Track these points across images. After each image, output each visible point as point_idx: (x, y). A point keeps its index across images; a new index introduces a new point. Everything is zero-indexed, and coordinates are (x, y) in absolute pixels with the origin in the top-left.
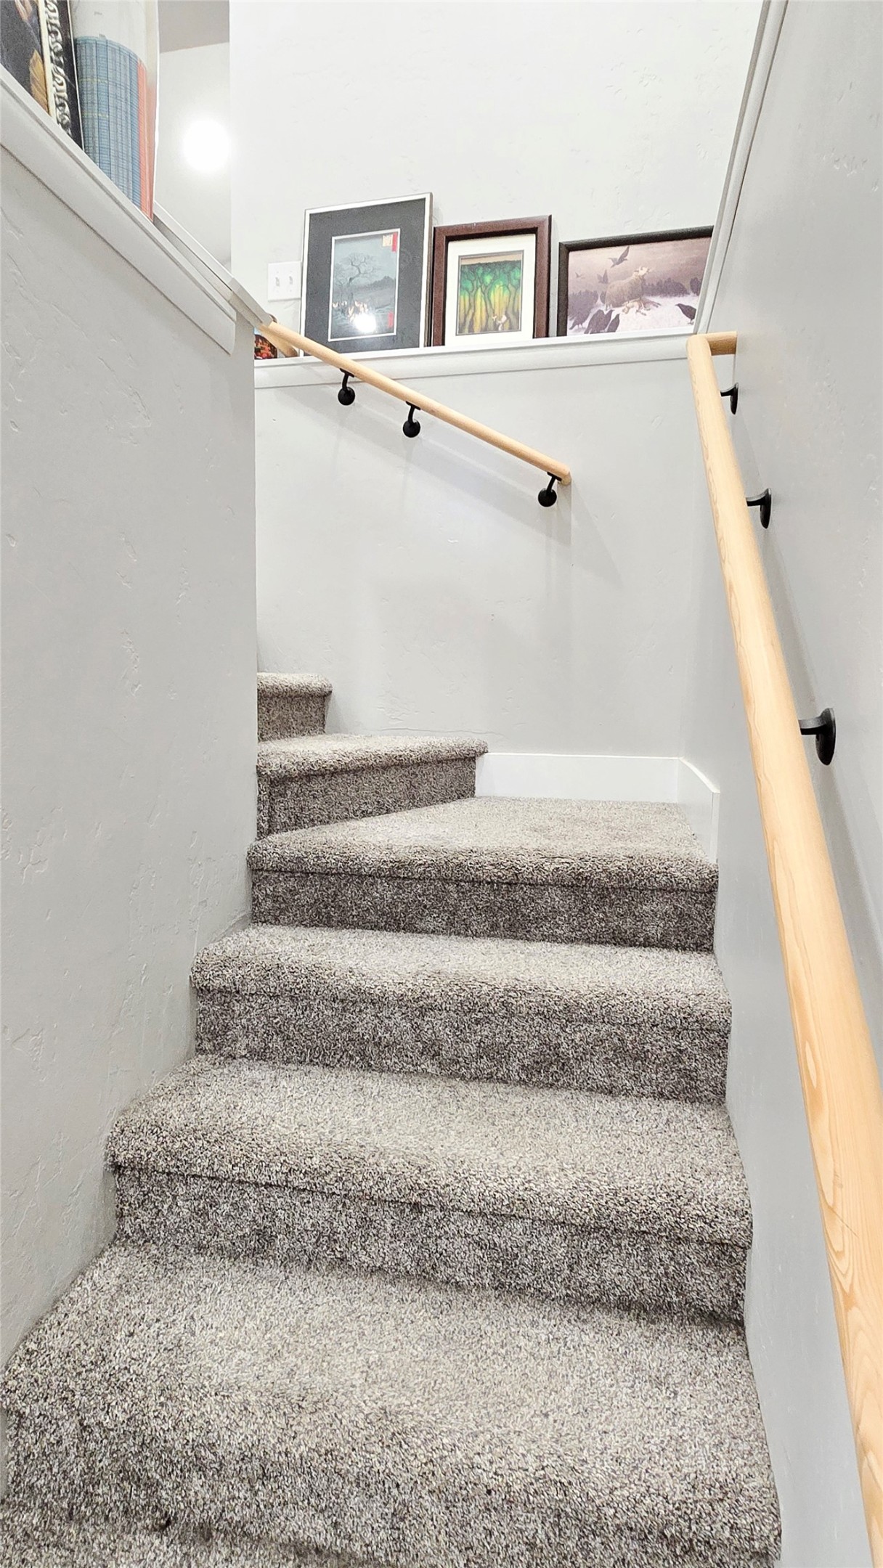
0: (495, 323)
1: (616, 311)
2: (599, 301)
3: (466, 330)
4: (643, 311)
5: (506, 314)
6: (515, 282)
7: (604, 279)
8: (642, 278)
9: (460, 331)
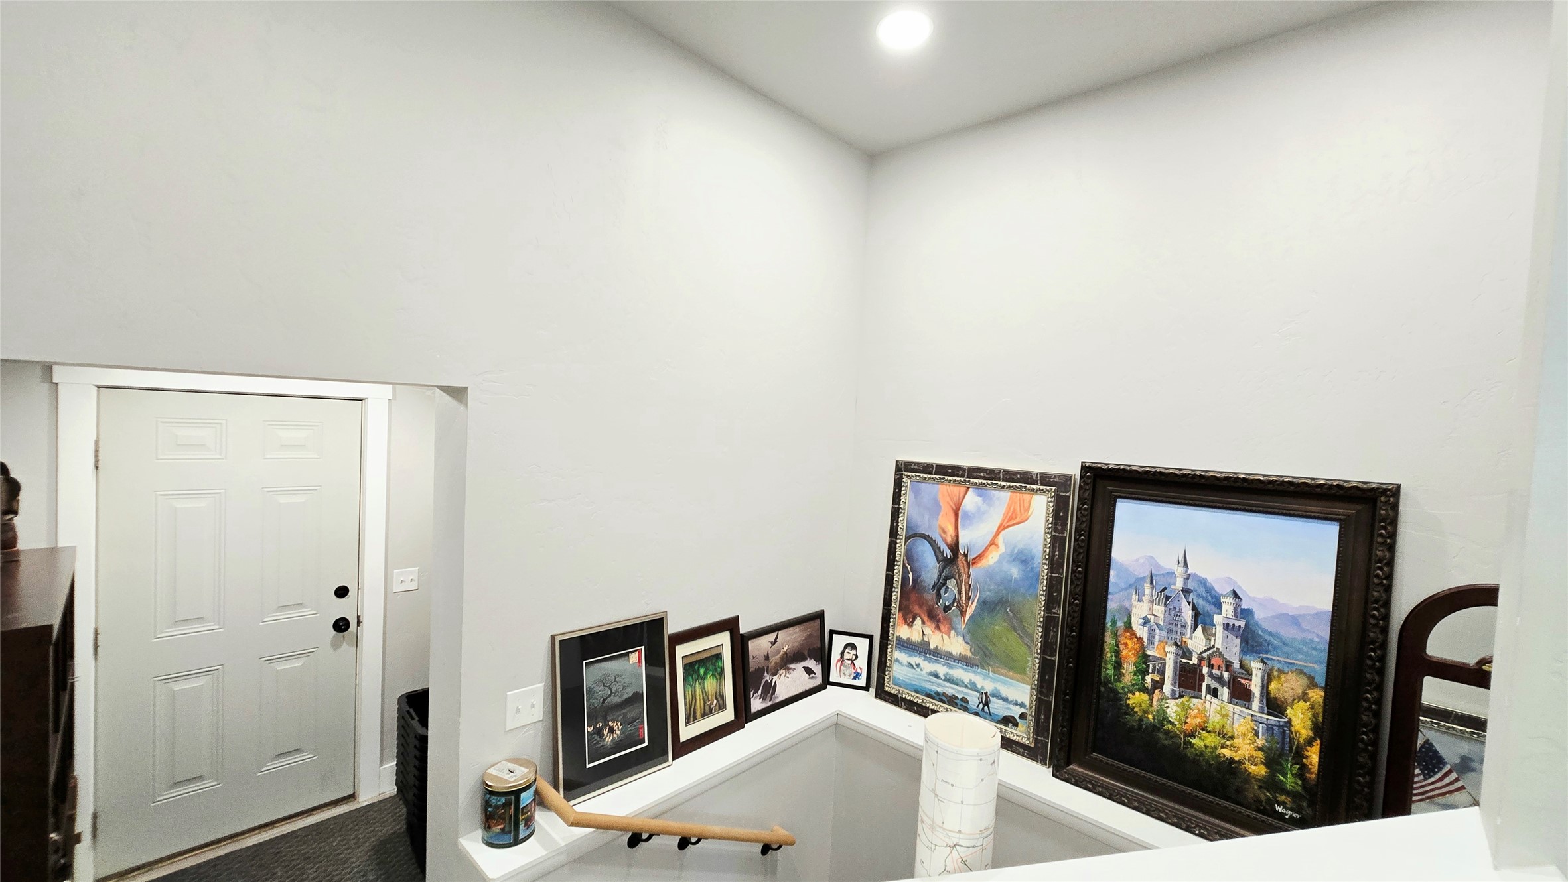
0: (710, 707)
1: (775, 678)
2: (766, 674)
3: (692, 719)
4: (787, 675)
5: (717, 699)
6: (719, 670)
7: (767, 658)
8: (786, 653)
9: (688, 722)
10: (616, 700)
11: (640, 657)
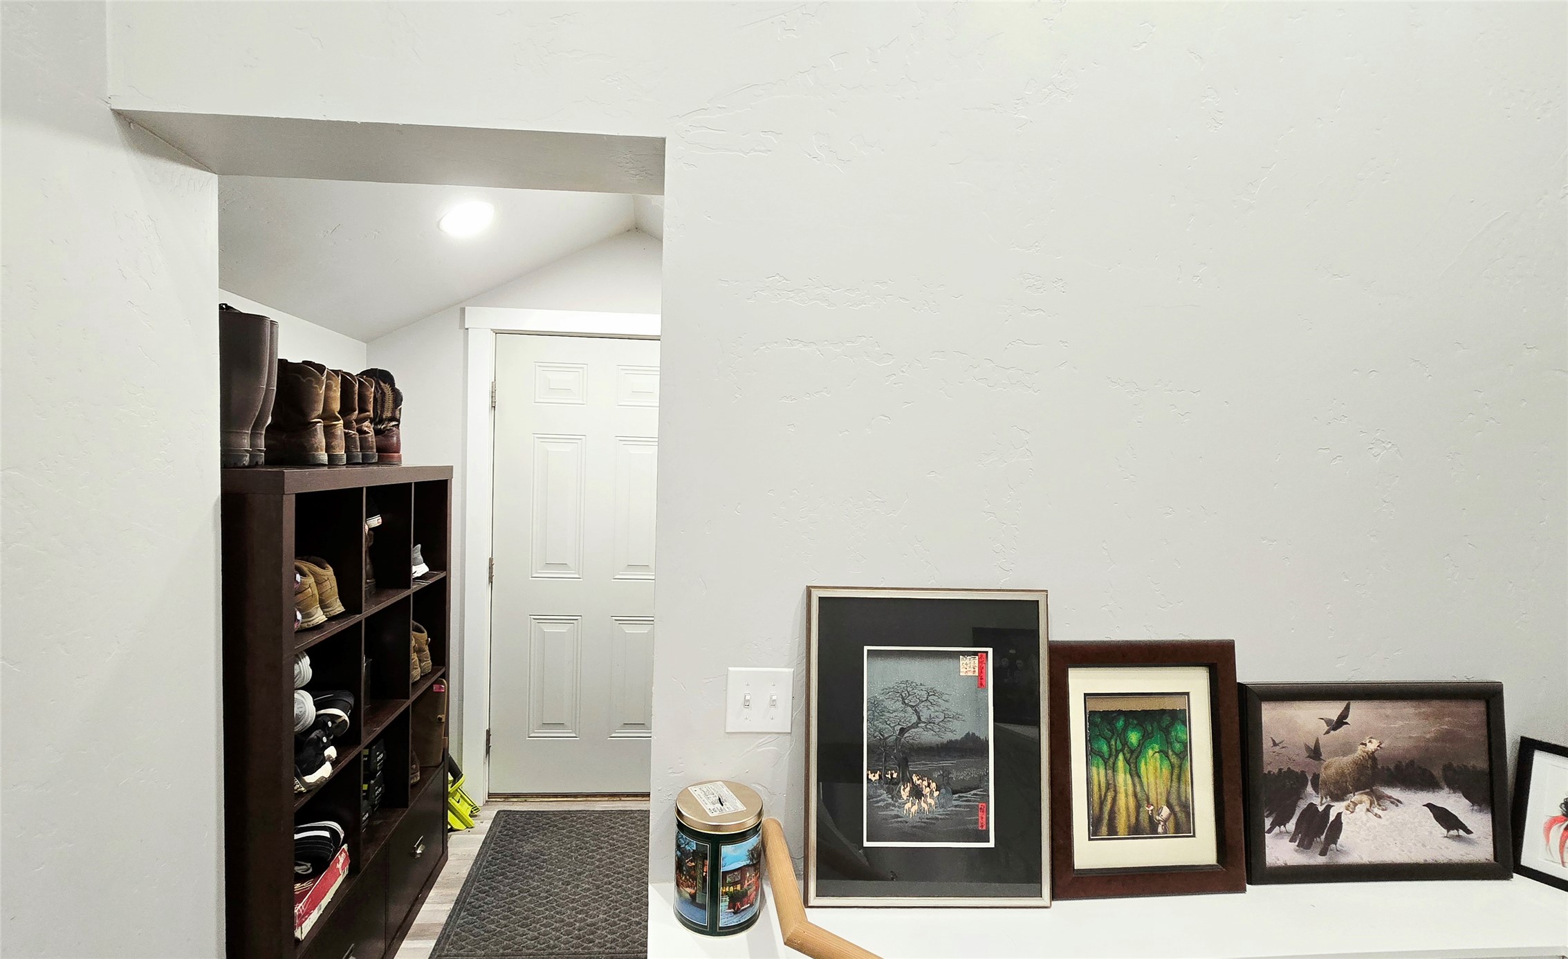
0: (1151, 818)
1: (1337, 808)
2: (1309, 789)
3: (1104, 829)
4: (1376, 810)
5: (1170, 806)
6: (1177, 746)
7: (1315, 753)
8: (1372, 756)
9: (1094, 833)
10: (927, 736)
11: (982, 669)
